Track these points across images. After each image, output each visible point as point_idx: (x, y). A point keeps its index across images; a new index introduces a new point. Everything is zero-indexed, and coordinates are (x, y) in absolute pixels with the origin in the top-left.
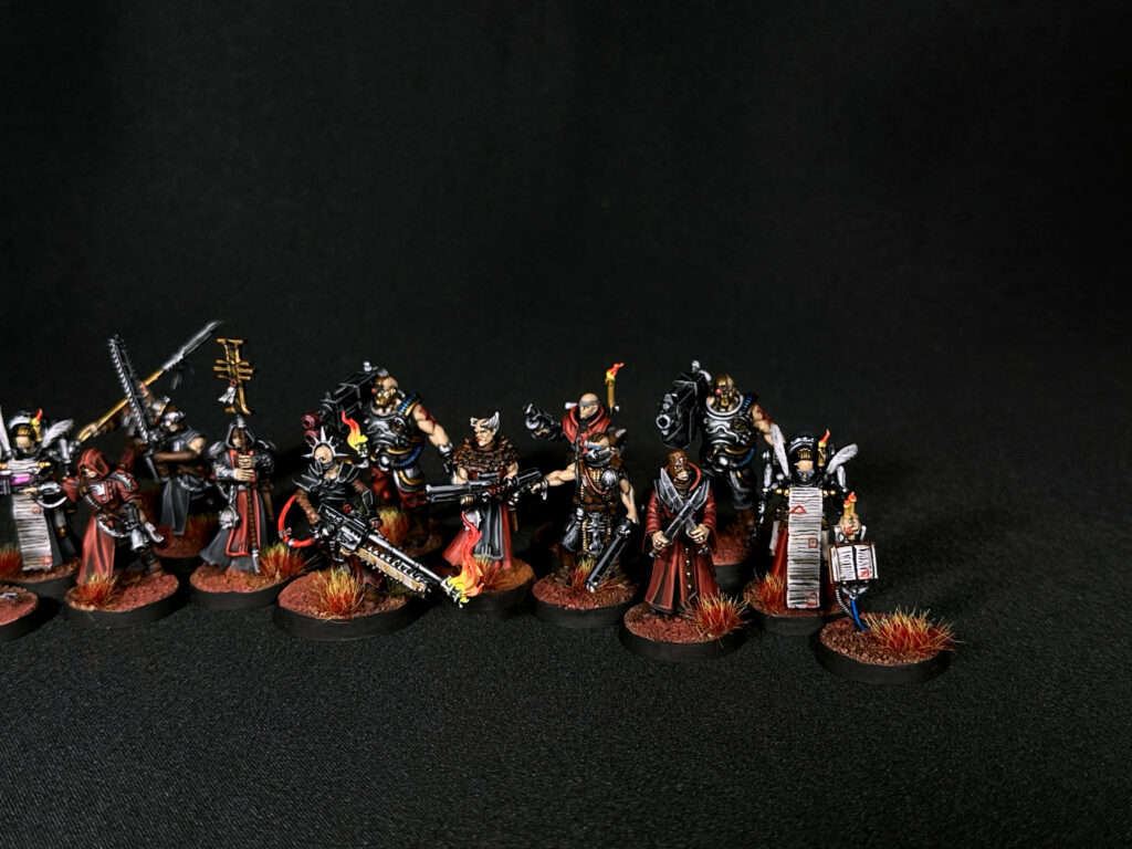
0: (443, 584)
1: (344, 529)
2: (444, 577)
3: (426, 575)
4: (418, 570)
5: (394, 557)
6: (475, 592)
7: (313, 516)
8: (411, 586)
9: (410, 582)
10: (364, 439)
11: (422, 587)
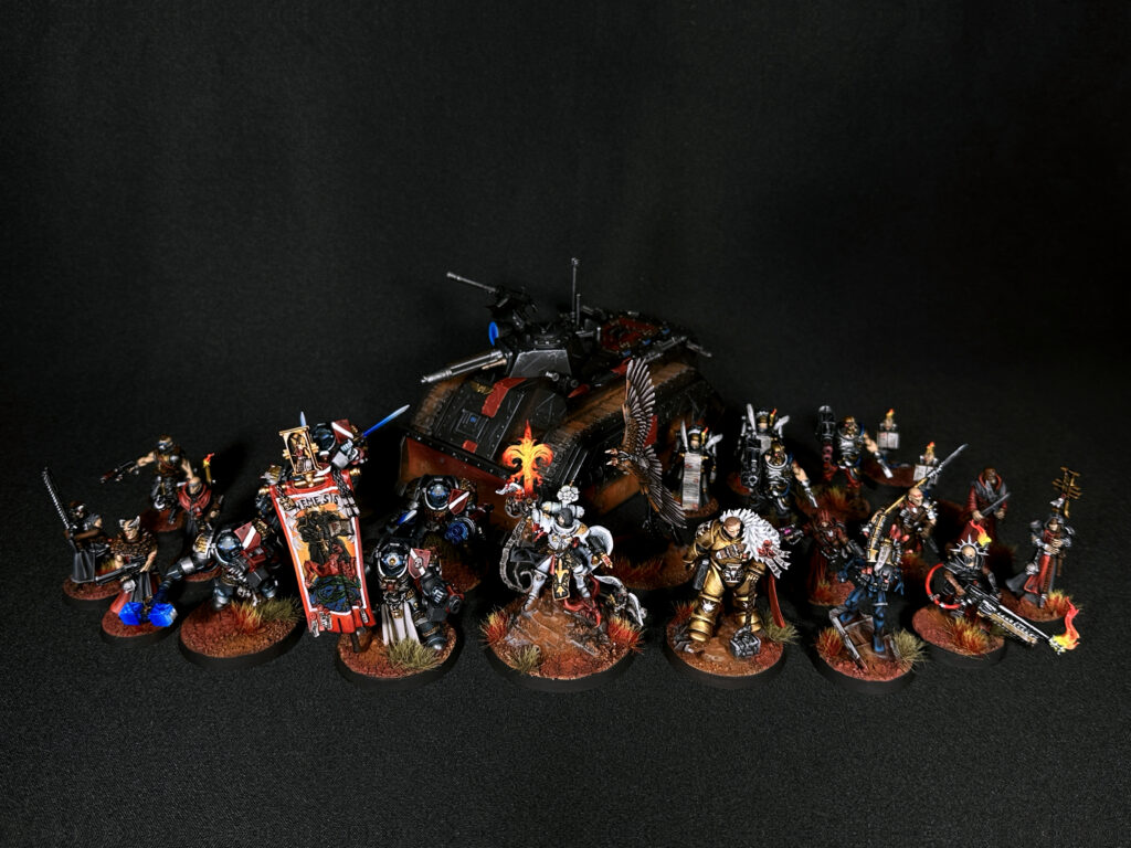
0: (1051, 640)
1: (985, 602)
2: (1051, 637)
3: (1036, 633)
4: (1032, 630)
5: (1015, 620)
6: (1072, 647)
7: (961, 590)
8: (1026, 639)
9: (1026, 637)
10: (989, 540)
11: (1034, 641)
